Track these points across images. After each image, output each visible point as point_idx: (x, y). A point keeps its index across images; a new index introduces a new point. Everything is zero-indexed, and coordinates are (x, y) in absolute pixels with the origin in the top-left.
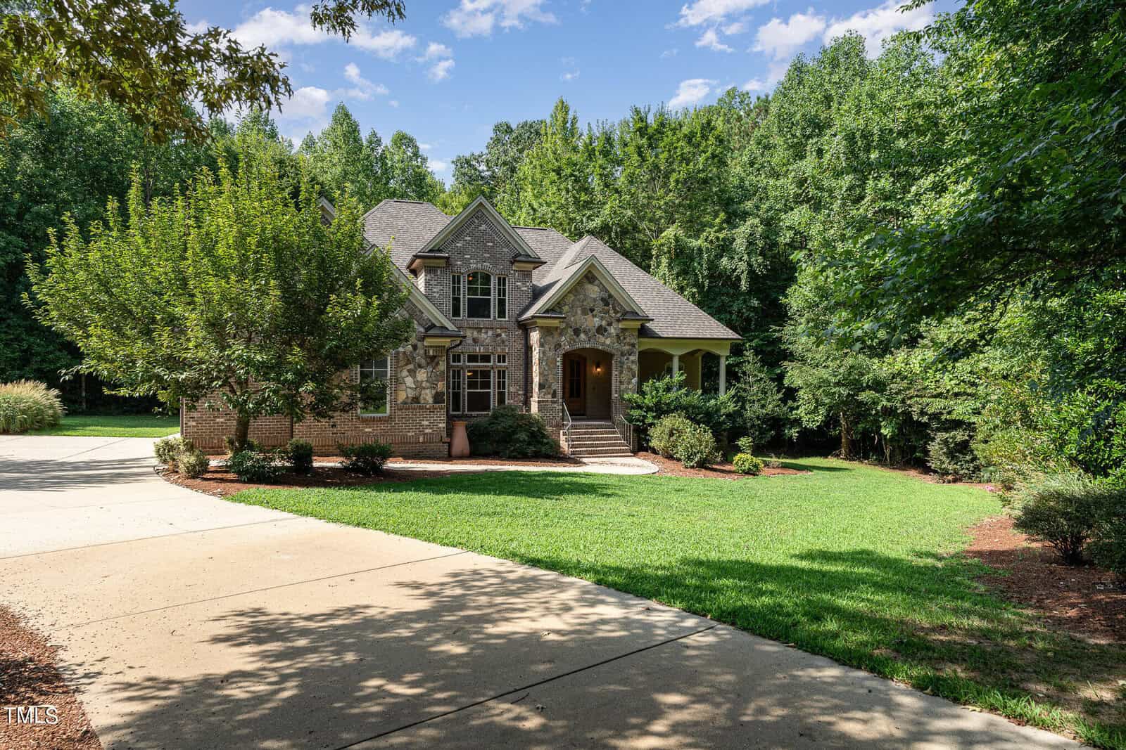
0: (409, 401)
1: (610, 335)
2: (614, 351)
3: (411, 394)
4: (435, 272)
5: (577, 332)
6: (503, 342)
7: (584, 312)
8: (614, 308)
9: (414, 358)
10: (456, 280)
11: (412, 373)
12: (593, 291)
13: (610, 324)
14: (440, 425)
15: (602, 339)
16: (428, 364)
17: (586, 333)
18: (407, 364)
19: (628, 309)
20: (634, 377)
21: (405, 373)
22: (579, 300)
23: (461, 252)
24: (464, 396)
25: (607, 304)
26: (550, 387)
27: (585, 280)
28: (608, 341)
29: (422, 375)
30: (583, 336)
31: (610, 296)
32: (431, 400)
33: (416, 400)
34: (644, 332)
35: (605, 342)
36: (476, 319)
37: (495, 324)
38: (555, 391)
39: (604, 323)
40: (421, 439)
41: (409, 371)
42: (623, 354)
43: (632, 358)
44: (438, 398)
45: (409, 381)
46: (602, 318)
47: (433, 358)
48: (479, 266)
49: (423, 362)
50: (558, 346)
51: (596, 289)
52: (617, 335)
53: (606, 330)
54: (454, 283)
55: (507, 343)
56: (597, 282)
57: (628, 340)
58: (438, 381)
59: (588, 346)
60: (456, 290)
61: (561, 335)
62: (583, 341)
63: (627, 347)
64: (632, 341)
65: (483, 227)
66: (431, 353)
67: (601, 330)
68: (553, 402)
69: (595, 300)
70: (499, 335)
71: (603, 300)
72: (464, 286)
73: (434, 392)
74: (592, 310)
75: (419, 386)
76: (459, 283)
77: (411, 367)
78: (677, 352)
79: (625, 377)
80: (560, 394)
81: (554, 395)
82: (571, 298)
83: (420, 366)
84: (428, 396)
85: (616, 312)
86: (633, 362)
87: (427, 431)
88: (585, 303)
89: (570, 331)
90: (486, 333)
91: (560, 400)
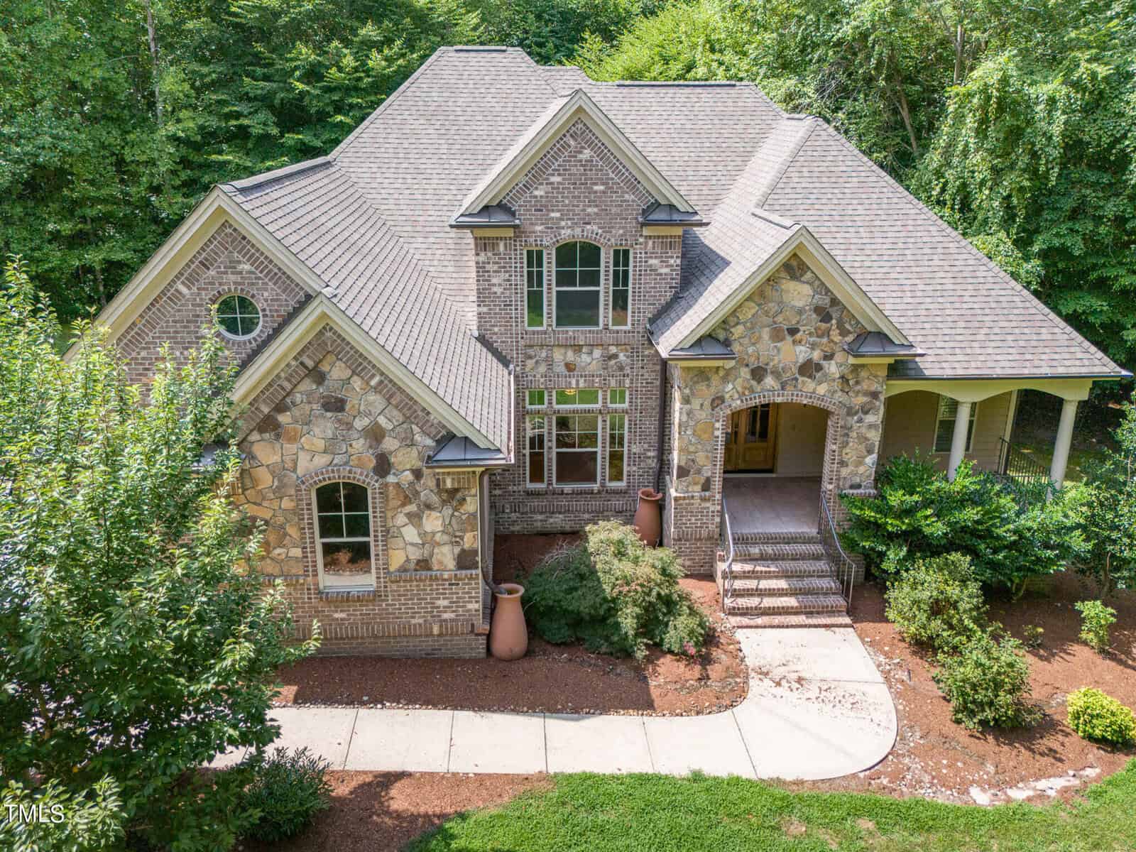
0: (412, 566)
1: (826, 378)
2: (831, 408)
3: (415, 554)
4: (494, 246)
5: (758, 374)
6: (621, 368)
7: (777, 335)
8: (840, 325)
9: (417, 493)
10: (535, 258)
11: (415, 518)
12: (799, 294)
13: (829, 357)
14: (470, 606)
15: (809, 385)
16: (444, 502)
17: (776, 374)
18: (403, 505)
19: (870, 328)
20: (870, 452)
21: (401, 519)
22: (767, 313)
23: (542, 208)
24: (550, 460)
25: (826, 318)
26: (699, 472)
27: (783, 274)
28: (822, 389)
29: (433, 522)
30: (769, 381)
31: (835, 301)
32: (451, 564)
33: (424, 564)
34: (899, 369)
35: (816, 391)
36: (570, 329)
37: (608, 337)
38: (708, 480)
39: (816, 355)
40: (436, 630)
41: (409, 515)
42: (850, 412)
43: (870, 419)
44: (465, 561)
45: (410, 534)
46: (813, 347)
47: (453, 492)
48: (578, 231)
49: (435, 499)
50: (718, 401)
51: (806, 290)
52: (842, 377)
53: (819, 367)
54: (530, 264)
55: (628, 371)
56: (808, 275)
57: (865, 386)
58: (464, 531)
59: (779, 400)
60: (535, 279)
61: (725, 379)
62: (770, 391)
63: (862, 399)
64: (875, 387)
65: (587, 154)
66: (449, 484)
67: (808, 369)
68: (703, 499)
69: (801, 312)
70: (615, 356)
71: (818, 310)
72: (550, 268)
73: (457, 550)
74: (793, 331)
75: (427, 540)
76: (540, 265)
77: (412, 508)
78: (967, 398)
79: (850, 454)
80: (717, 485)
81: (706, 486)
82: (750, 311)
83: (429, 507)
84: (446, 557)
85: (844, 333)
86: (870, 426)
87: (446, 616)
88: (780, 319)
89: (745, 373)
90: (590, 353)
91: (718, 497)
